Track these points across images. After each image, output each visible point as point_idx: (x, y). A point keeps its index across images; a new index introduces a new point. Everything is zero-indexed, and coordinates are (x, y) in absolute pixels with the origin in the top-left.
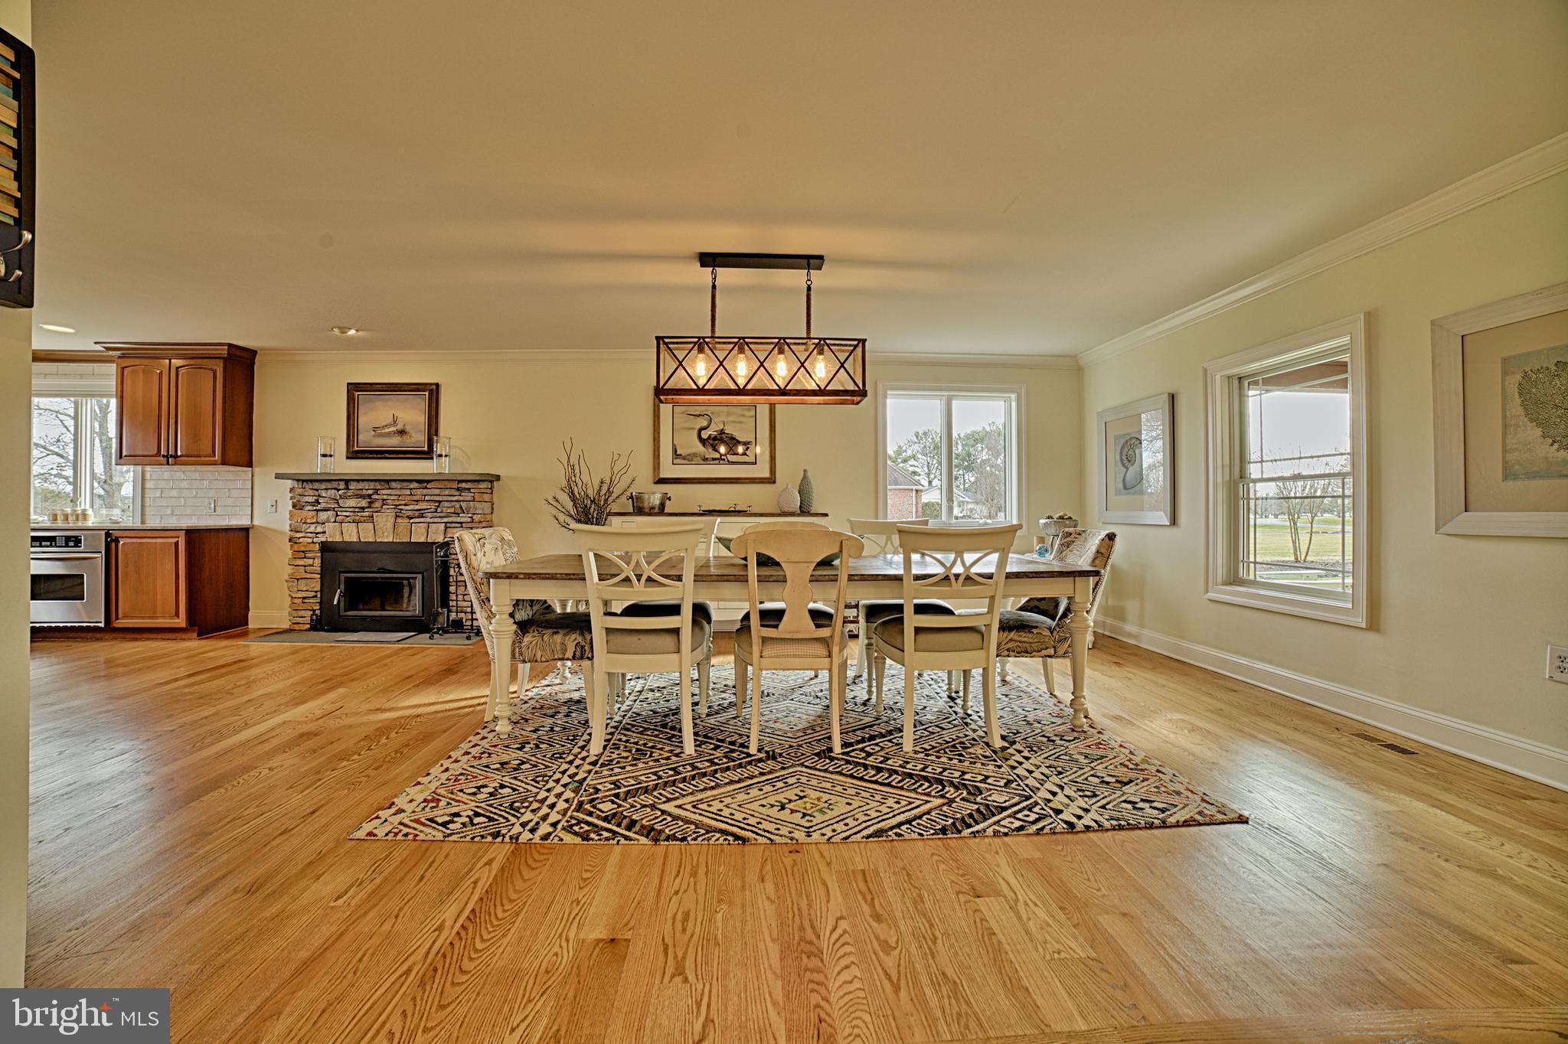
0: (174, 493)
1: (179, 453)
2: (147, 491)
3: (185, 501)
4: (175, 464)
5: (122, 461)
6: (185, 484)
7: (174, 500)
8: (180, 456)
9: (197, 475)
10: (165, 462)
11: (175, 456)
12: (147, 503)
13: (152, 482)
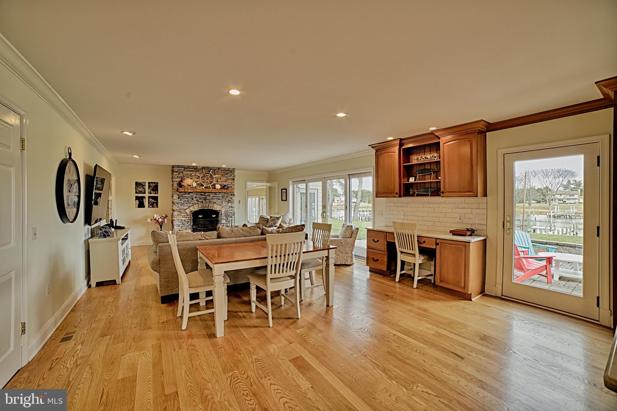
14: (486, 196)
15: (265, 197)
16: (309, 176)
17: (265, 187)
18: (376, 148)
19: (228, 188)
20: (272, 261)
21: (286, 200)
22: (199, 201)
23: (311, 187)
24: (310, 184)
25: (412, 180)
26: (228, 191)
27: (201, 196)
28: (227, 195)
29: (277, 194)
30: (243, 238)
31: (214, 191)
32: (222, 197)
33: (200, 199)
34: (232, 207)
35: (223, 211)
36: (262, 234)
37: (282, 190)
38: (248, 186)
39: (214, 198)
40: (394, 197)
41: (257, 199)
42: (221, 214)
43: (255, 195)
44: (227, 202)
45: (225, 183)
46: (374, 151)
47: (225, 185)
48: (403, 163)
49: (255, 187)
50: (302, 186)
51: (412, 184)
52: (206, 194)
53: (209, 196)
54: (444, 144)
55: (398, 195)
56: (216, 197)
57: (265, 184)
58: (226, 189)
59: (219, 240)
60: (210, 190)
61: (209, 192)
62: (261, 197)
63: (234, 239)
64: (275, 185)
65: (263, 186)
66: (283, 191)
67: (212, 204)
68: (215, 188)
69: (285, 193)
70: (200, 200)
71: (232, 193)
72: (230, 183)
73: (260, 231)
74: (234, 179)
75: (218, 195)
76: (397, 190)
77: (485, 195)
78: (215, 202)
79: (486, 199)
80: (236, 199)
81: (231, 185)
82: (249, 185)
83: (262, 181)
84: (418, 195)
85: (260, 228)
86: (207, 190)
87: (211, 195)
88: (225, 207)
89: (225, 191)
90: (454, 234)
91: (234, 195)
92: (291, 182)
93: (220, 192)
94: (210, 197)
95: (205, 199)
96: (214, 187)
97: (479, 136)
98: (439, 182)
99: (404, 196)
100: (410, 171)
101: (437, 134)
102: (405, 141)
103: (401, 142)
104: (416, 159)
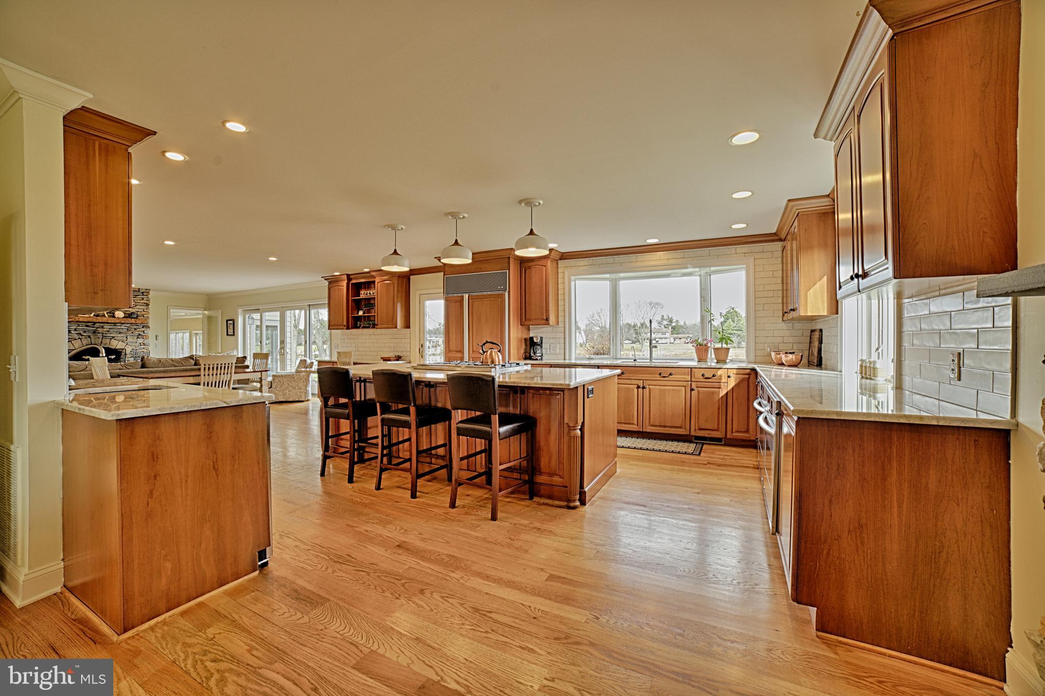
1: (865, 268)
11: (863, 275)
14: (410, 328)
15: (201, 332)
16: (265, 304)
17: (201, 316)
18: (329, 280)
19: (136, 318)
20: (205, 378)
21: (234, 335)
22: (82, 335)
23: (267, 318)
24: (267, 314)
25: (361, 313)
26: (138, 322)
27: (88, 328)
28: (135, 327)
29: (221, 327)
30: (173, 368)
31: (112, 320)
32: (126, 330)
33: (85, 332)
34: (144, 344)
35: (128, 350)
36: (196, 364)
37: (227, 321)
38: (171, 314)
39: (111, 330)
40: (343, 329)
41: (188, 334)
42: (126, 354)
43: (182, 329)
44: (135, 337)
45: (131, 310)
46: (327, 283)
47: (132, 313)
48: (351, 298)
49: (183, 316)
50: (257, 316)
51: (360, 317)
52: (97, 325)
53: (103, 327)
54: (378, 283)
55: (345, 327)
56: (116, 330)
57: (201, 312)
58: (134, 318)
59: (144, 369)
60: (104, 319)
61: (102, 323)
62: (194, 332)
63: (163, 369)
64: (218, 314)
65: (199, 314)
66: (229, 322)
67: (108, 341)
68: (114, 317)
69: (232, 326)
70: (85, 334)
71: (145, 325)
72: (140, 310)
73: (193, 362)
74: (147, 305)
75: (119, 327)
76: (345, 323)
77: (407, 326)
78: (113, 337)
79: (409, 331)
80: (150, 333)
81: (143, 313)
82: (173, 313)
83: (196, 308)
84: (364, 327)
85: (193, 359)
86: (100, 319)
87: (107, 327)
88: (133, 345)
89: (133, 321)
90: (384, 360)
91: (149, 327)
92: (240, 311)
93: (123, 322)
94: (105, 330)
95: (94, 332)
96: (112, 315)
97: (400, 279)
98: (374, 316)
99: (352, 328)
100: (358, 304)
101: (373, 274)
102: (351, 277)
103: (349, 277)
104: (363, 294)
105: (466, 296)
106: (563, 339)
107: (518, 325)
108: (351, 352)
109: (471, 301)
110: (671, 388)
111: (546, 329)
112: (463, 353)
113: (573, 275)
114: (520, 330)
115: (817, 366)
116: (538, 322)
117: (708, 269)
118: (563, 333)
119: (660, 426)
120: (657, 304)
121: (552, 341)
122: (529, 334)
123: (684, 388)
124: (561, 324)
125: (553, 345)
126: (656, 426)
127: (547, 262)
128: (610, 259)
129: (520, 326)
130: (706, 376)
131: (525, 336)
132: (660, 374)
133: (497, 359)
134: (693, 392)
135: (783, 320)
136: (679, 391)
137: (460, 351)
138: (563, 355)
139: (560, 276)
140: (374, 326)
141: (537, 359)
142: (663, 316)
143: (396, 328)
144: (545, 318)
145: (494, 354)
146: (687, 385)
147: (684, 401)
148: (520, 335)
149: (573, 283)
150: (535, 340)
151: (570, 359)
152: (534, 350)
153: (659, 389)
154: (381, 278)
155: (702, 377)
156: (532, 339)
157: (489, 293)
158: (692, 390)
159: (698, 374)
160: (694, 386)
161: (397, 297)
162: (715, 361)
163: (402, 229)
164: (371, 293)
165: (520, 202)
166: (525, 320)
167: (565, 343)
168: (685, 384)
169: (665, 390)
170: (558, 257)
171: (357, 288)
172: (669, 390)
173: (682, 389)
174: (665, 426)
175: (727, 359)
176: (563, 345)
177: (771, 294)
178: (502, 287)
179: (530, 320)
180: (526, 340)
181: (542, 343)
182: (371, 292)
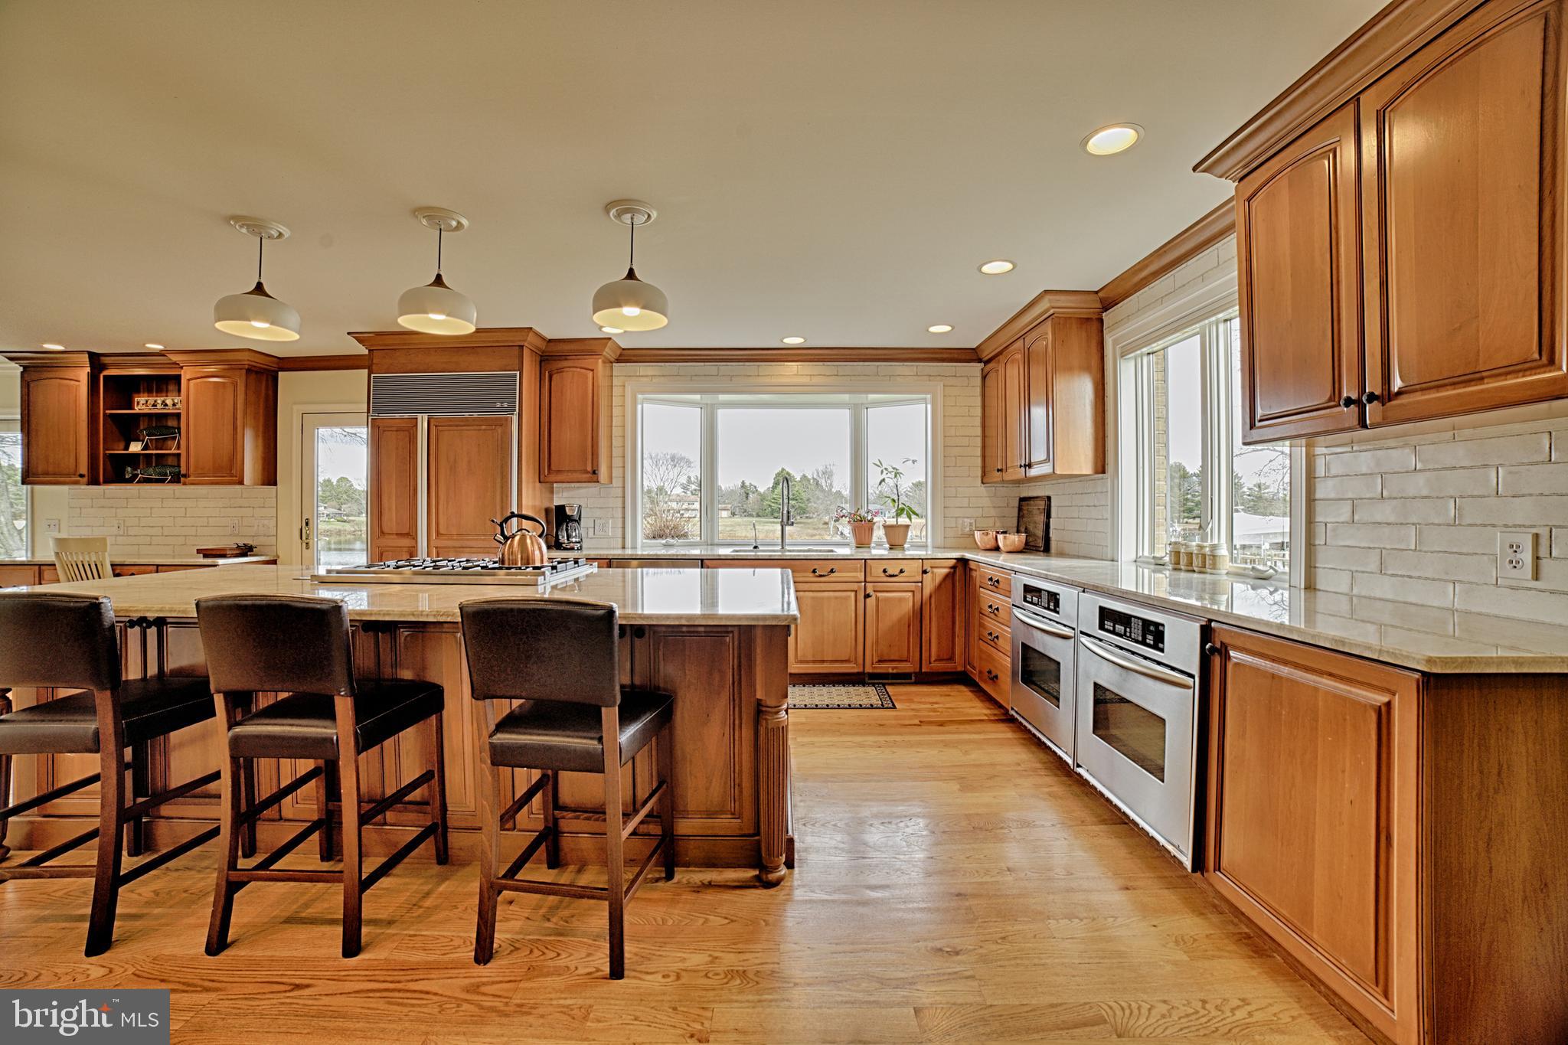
0: (1385, 512)
1: (1397, 384)
2: (1319, 507)
3: (1419, 535)
4: (1385, 422)
5: (1256, 435)
6: (1418, 485)
7: (1387, 530)
8: (1400, 393)
9: (1457, 453)
10: (1354, 421)
11: (1387, 396)
12: (1319, 541)
13: (1330, 483)
14: (275, 484)
18: (22, 362)
25: (135, 447)
40: (76, 483)
48: (104, 410)
51: (134, 455)
54: (189, 380)
55: (84, 480)
76: (84, 470)
77: (270, 477)
79: (274, 490)
84: (146, 481)
90: (206, 556)
97: (253, 376)
98: (179, 455)
99: (107, 481)
100: (128, 427)
101: (175, 358)
102: (106, 360)
103: (96, 361)
104: (143, 404)
105: (423, 420)
106: (620, 510)
107: (535, 482)
108: (103, 541)
109: (433, 428)
110: (831, 594)
111: (591, 489)
112: (415, 538)
113: (642, 393)
114: (538, 493)
115: (1043, 551)
116: (572, 476)
117: (864, 396)
118: (620, 499)
119: (814, 662)
120: (682, 459)
121: (598, 513)
122: (552, 499)
123: (853, 594)
124: (617, 482)
125: (602, 521)
126: (807, 662)
127: (597, 363)
128: (710, 368)
129: (538, 484)
130: (890, 572)
131: (547, 504)
132: (814, 571)
133: (537, 553)
134: (868, 600)
135: (982, 483)
136: (847, 598)
137: (408, 534)
138: (620, 540)
139: (616, 391)
140: (176, 479)
141: (572, 549)
142: (689, 478)
143: (241, 483)
144: (589, 469)
145: (528, 541)
146: (859, 588)
147: (853, 615)
148: (538, 503)
149: (639, 407)
150: (569, 512)
151: (634, 548)
152: (567, 530)
153: (813, 598)
154: (198, 369)
155: (883, 575)
156: (561, 509)
157: (475, 415)
158: (867, 596)
159: (877, 570)
160: (869, 591)
161: (245, 413)
162: (887, 546)
163: (280, 235)
164: (169, 401)
165: (607, 208)
166: (547, 471)
167: (624, 518)
168: (855, 586)
169: (822, 598)
170: (613, 356)
171: (124, 389)
172: (829, 598)
173: (849, 597)
174: (823, 661)
175: (905, 542)
176: (620, 520)
177: (965, 441)
178: (505, 405)
179: (559, 472)
180: (547, 511)
181: (580, 519)
182: (166, 403)
